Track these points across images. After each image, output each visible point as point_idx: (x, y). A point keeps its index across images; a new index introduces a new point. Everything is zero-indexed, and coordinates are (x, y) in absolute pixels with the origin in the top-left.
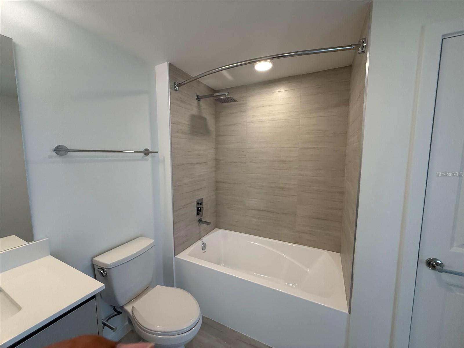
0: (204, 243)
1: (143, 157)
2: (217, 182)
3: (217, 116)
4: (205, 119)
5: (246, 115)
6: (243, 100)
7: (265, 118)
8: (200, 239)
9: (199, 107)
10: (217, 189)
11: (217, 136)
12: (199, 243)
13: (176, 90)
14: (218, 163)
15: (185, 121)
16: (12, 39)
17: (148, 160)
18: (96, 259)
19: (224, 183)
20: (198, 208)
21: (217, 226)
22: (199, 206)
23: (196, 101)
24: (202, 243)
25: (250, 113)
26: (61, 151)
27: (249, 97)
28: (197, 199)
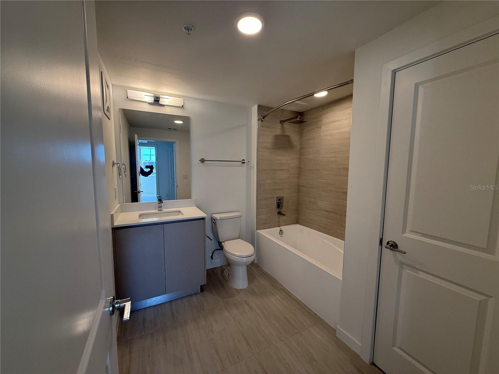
0: (282, 230)
1: (241, 164)
2: (299, 186)
3: (301, 133)
4: (288, 136)
5: (321, 130)
6: (320, 118)
7: (335, 131)
8: (279, 226)
9: (283, 128)
10: (299, 191)
11: (301, 149)
12: (278, 229)
13: (262, 121)
14: (300, 171)
15: (269, 140)
16: (189, 117)
17: (244, 166)
18: (213, 215)
19: (304, 187)
20: (278, 203)
21: (297, 222)
22: (279, 201)
23: (280, 125)
24: (280, 229)
25: (324, 128)
26: (203, 161)
27: (324, 115)
28: (277, 196)
